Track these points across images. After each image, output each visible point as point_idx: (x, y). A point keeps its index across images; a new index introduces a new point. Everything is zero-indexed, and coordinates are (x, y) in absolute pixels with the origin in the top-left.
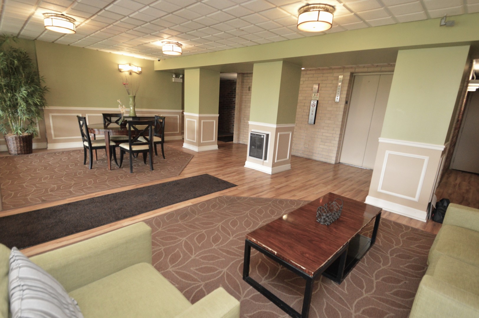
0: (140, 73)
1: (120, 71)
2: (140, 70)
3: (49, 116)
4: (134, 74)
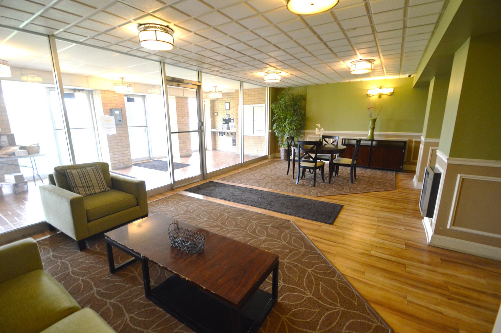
0: (392, 94)
1: (368, 96)
2: (392, 91)
3: (307, 137)
4: (384, 97)
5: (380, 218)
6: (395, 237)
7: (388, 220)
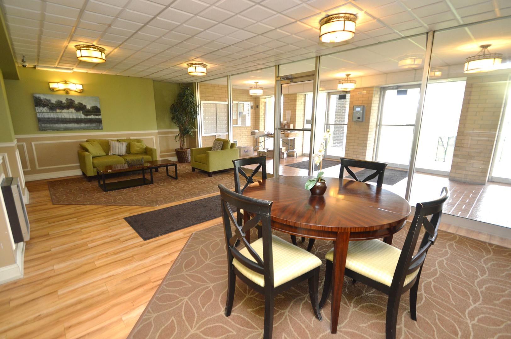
5: (86, 249)
6: (60, 236)
7: (76, 251)
